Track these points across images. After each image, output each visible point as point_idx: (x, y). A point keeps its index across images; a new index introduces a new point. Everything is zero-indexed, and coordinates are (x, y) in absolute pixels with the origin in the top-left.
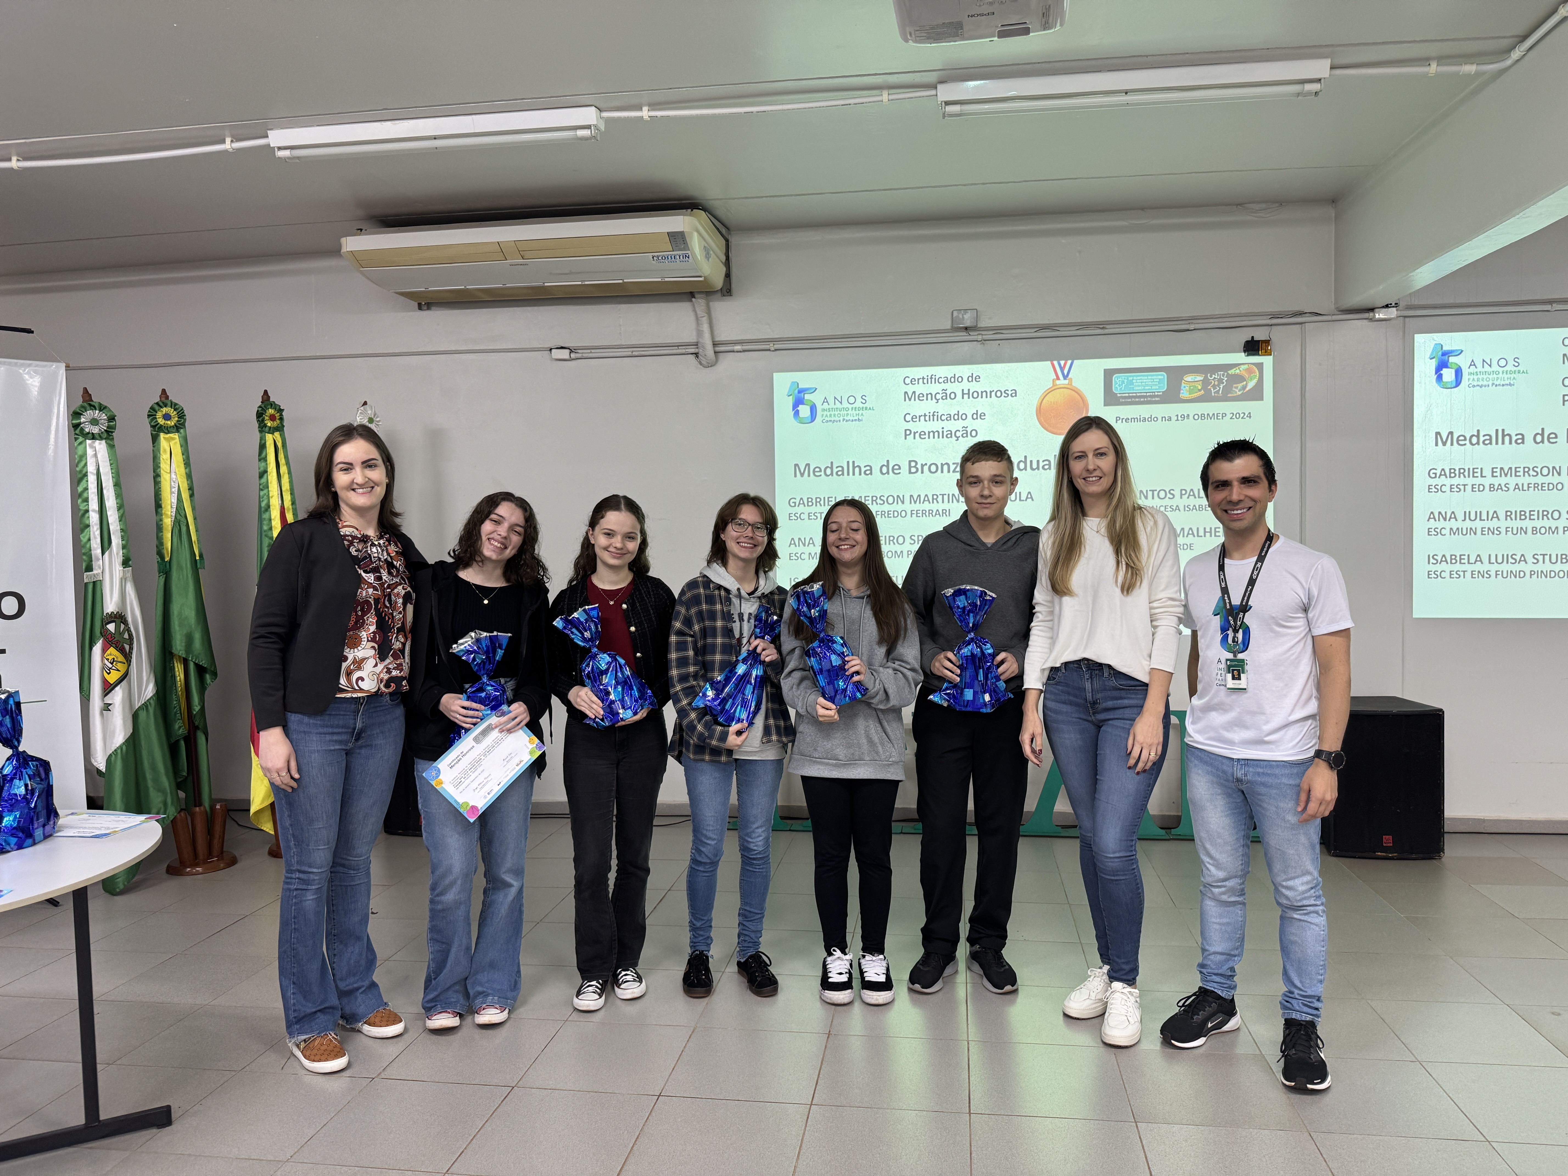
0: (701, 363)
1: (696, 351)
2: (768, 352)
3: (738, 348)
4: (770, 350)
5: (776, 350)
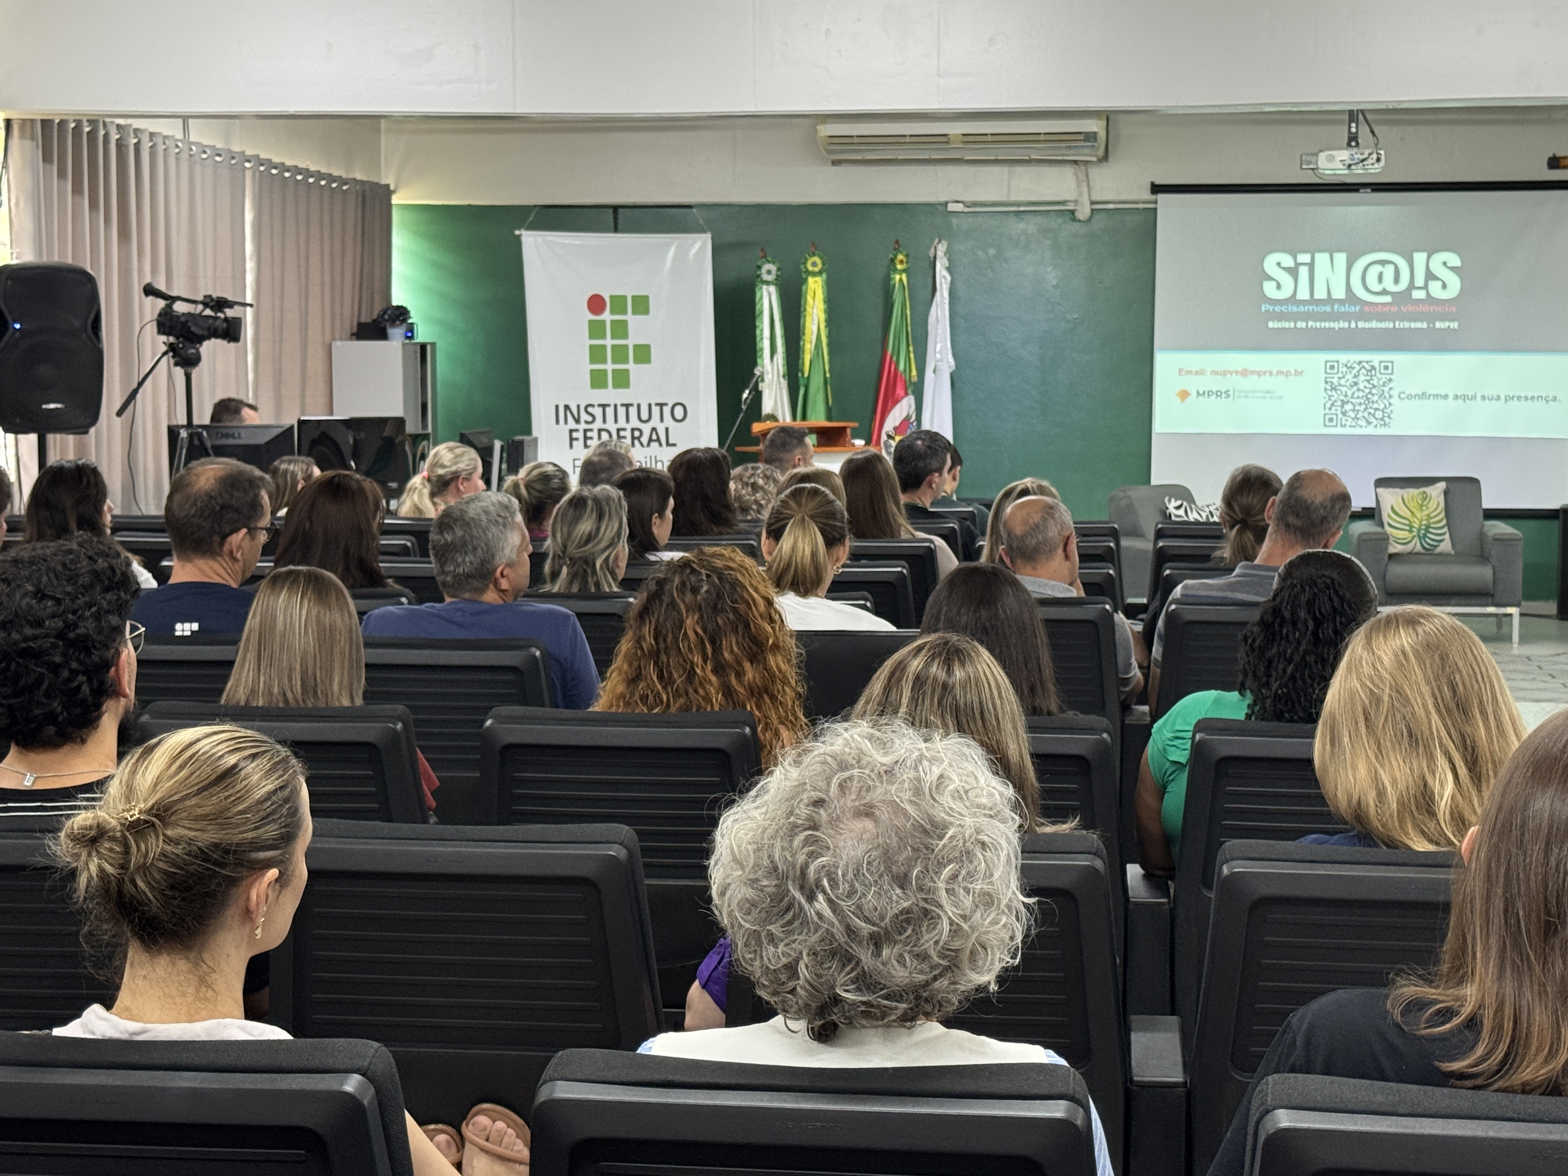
1: (1074, 208)
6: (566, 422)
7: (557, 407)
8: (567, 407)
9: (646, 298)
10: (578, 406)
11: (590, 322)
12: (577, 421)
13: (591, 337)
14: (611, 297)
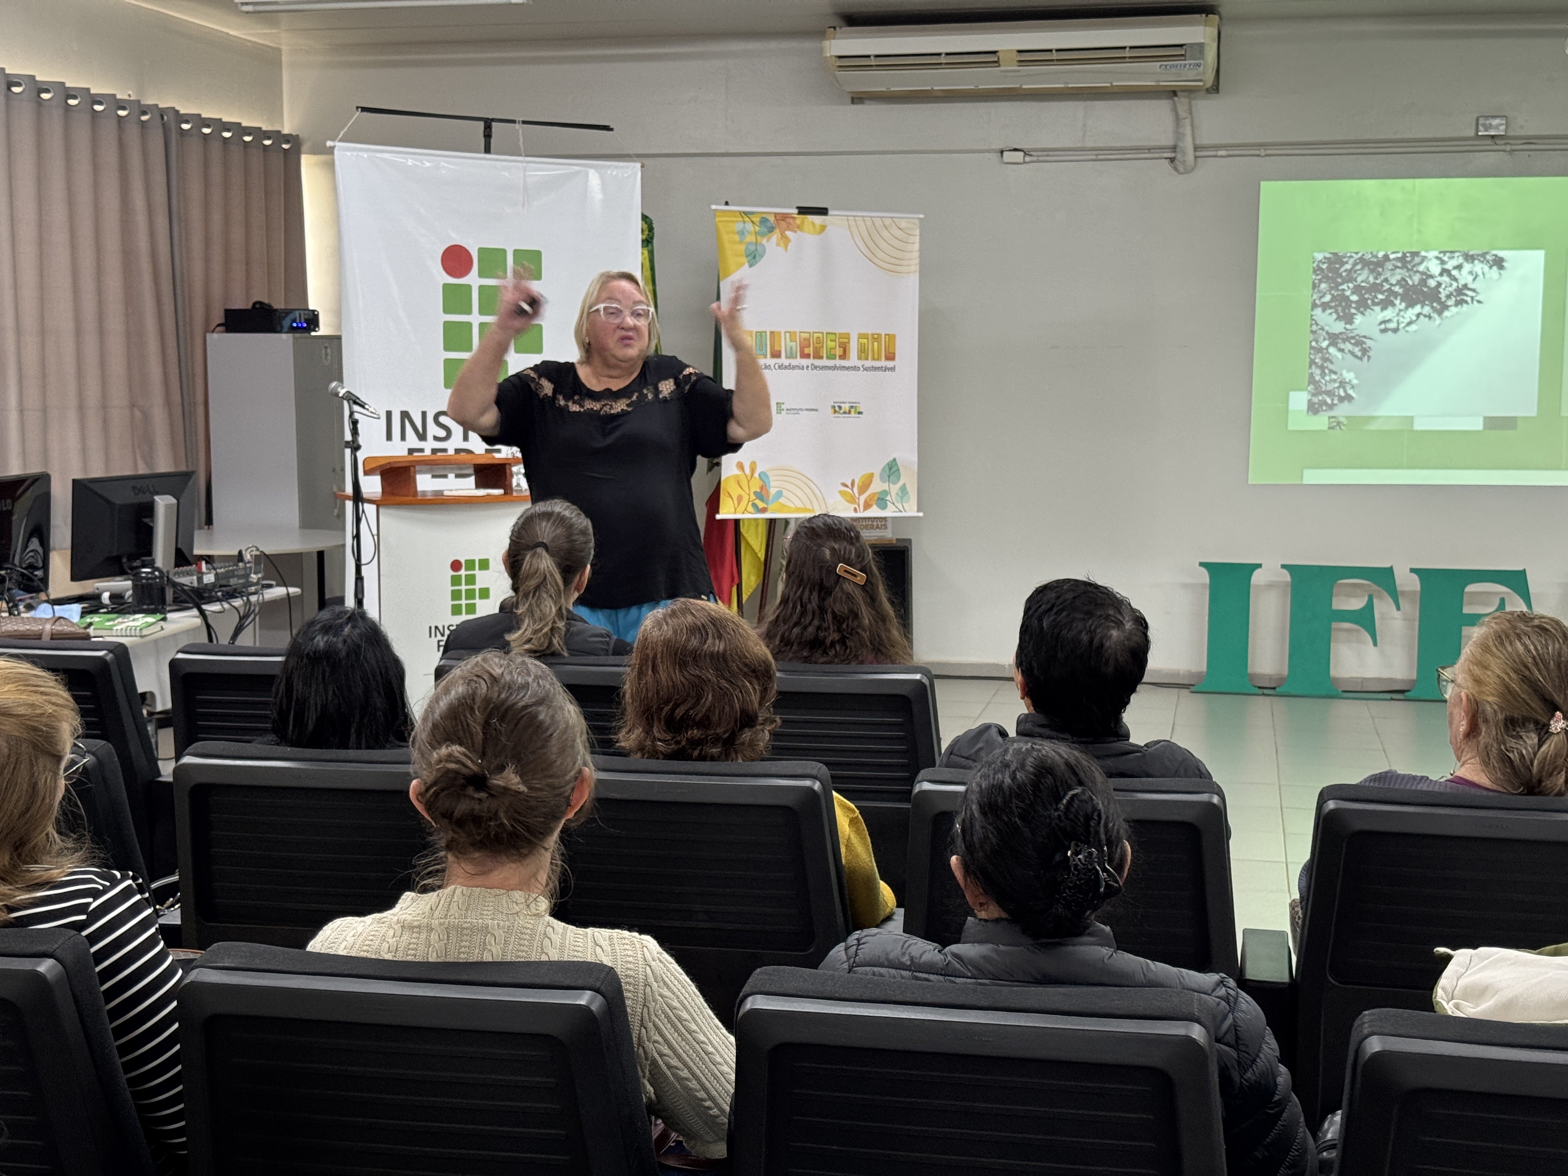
0: (1176, 169)
1: (1172, 155)
2: (1257, 158)
3: (1222, 153)
4: (1258, 156)
5: (1266, 155)
6: (403, 438)
7: (389, 414)
8: (405, 415)
9: (536, 256)
10: (424, 414)
11: (445, 286)
12: (422, 437)
13: (446, 311)
14: (481, 250)
